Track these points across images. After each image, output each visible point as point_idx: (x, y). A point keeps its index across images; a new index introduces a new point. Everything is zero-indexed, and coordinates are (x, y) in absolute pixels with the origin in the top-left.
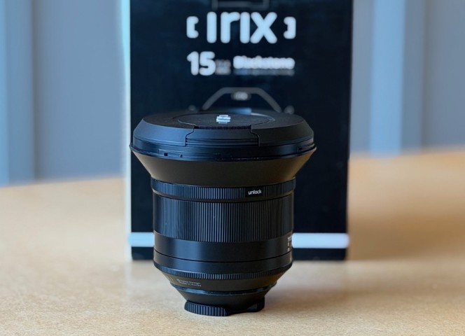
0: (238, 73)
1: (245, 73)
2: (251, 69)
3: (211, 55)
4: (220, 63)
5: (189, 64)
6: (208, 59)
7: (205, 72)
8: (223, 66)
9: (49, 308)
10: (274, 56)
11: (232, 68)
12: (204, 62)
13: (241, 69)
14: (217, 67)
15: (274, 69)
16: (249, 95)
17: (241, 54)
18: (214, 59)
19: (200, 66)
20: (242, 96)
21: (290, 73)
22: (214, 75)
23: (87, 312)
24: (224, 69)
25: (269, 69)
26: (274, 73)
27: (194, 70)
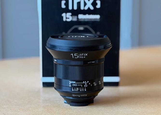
0: (80, 20)
1: (82, 20)
2: (85, 19)
3: (70, 14)
4: (73, 17)
5: (62, 17)
6: (69, 15)
7: (68, 20)
8: (74, 18)
9: (14, 104)
10: (93, 14)
11: (78, 18)
12: (68, 17)
13: (81, 19)
14: (72, 18)
15: (93, 19)
16: (84, 28)
17: (81, 14)
18: (71, 16)
19: (66, 18)
20: (81, 28)
21: (98, 20)
22: (72, 21)
23: (28, 105)
24: (75, 19)
25: (91, 19)
26: (93, 20)
27: (64, 19)
